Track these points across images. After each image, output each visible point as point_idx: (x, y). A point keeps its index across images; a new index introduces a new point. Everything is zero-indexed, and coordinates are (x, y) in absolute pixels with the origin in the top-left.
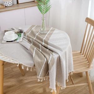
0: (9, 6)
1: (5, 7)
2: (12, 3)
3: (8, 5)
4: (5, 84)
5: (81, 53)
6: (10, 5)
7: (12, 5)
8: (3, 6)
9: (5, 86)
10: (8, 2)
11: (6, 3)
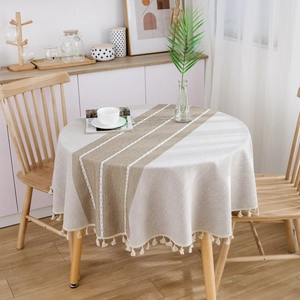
0: (105, 58)
1: (94, 61)
2: (113, 51)
3: (104, 56)
4: (84, 258)
5: (287, 179)
6: (109, 58)
7: (113, 57)
8: (91, 58)
9: (84, 262)
10: (103, 51)
11: (98, 52)
